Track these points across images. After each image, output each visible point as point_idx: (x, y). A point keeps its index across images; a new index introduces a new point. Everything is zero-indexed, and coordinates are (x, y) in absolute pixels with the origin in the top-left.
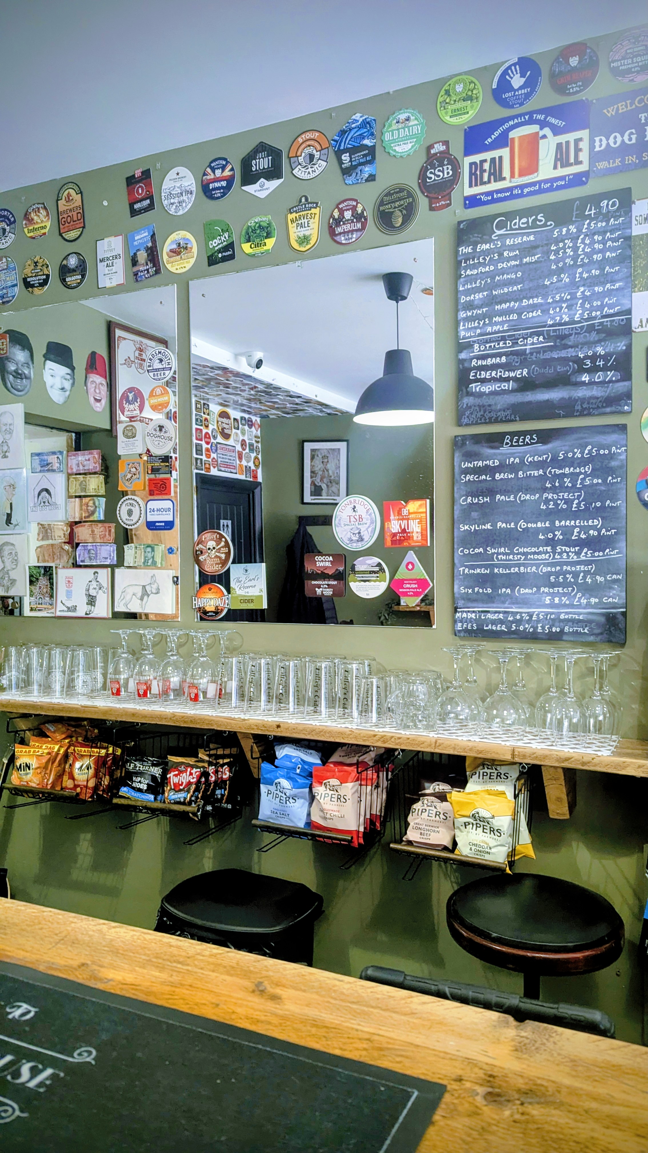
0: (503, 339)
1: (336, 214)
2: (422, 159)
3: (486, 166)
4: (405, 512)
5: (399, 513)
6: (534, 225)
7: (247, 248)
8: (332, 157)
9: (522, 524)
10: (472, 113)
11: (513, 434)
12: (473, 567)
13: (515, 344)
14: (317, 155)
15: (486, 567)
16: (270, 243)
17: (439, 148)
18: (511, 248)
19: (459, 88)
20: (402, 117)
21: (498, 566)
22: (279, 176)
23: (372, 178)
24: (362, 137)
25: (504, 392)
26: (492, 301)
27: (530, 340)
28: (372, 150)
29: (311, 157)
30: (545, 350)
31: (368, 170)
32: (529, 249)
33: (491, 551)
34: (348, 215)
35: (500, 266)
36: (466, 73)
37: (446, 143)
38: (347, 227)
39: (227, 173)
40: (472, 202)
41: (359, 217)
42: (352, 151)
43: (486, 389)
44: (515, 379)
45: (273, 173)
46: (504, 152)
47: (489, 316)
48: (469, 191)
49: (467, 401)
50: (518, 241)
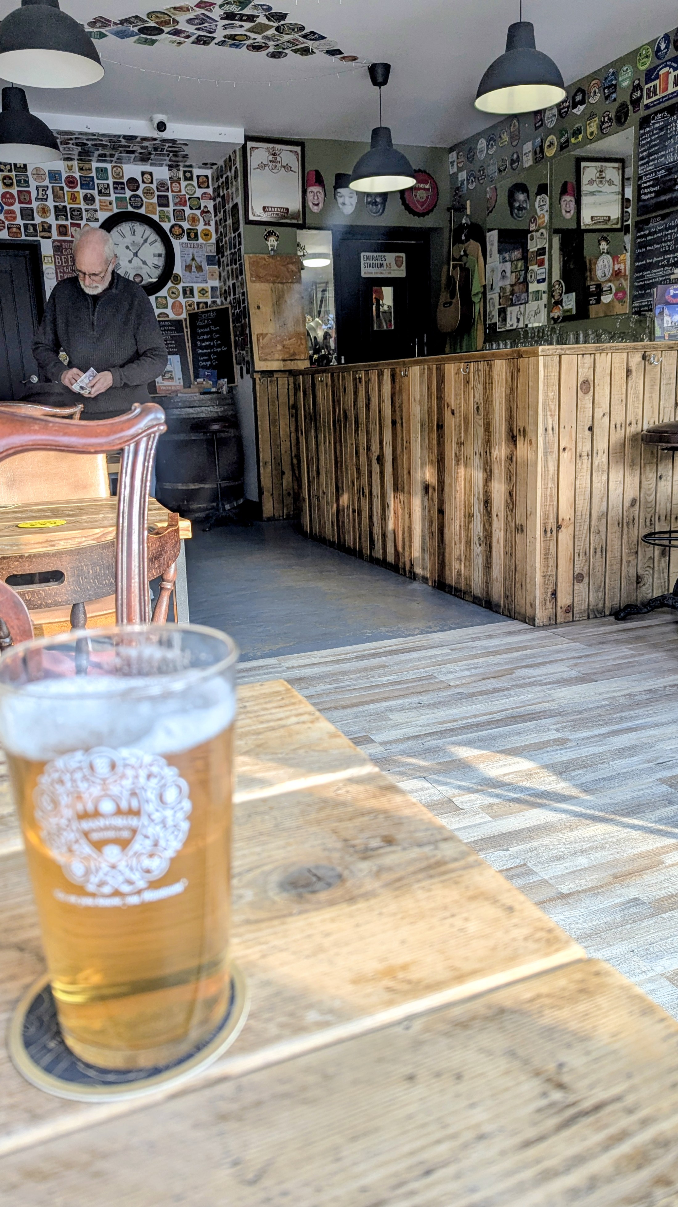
0: (652, 173)
1: (602, 119)
2: (631, 88)
3: (652, 89)
4: (619, 260)
5: (618, 260)
6: (664, 117)
7: (573, 140)
8: (602, 91)
9: (655, 259)
10: (648, 64)
11: (653, 217)
12: (639, 282)
13: (656, 175)
14: (597, 90)
15: (642, 281)
16: (581, 136)
17: (637, 82)
18: (656, 129)
19: (644, 52)
20: (625, 69)
21: (647, 280)
22: (584, 103)
23: (615, 100)
24: (612, 80)
25: (652, 198)
26: (650, 155)
27: (660, 172)
28: (615, 85)
29: (595, 92)
30: (665, 176)
31: (614, 96)
32: (661, 129)
33: (645, 273)
34: (606, 119)
35: (653, 138)
36: (646, 44)
37: (639, 80)
38: (606, 125)
39: (567, 104)
40: (647, 107)
41: (610, 119)
42: (609, 87)
43: (646, 197)
44: (654, 191)
45: (582, 102)
46: (657, 82)
47: (648, 162)
48: (646, 102)
49: (641, 203)
50: (658, 125)
